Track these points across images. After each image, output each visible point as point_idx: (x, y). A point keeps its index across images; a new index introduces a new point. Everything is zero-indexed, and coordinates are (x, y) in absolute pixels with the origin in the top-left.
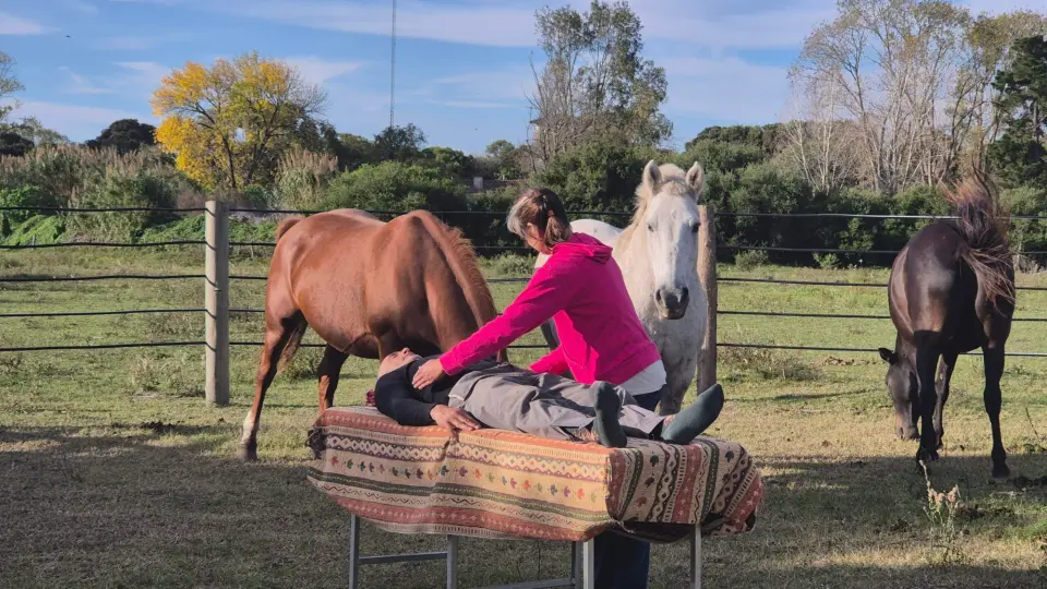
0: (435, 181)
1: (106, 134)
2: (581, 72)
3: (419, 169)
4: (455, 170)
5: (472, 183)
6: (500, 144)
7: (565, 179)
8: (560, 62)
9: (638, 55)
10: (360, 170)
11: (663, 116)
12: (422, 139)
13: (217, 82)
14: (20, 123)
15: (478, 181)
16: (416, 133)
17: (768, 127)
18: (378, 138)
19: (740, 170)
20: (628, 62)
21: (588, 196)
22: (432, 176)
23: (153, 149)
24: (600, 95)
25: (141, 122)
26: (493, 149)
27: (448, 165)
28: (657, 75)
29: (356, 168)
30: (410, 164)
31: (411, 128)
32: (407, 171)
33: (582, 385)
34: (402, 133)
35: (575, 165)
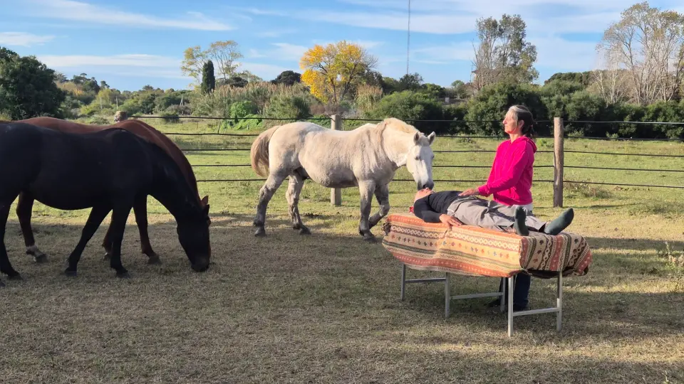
0: (428, 100)
1: (280, 77)
2: (496, 49)
3: (421, 94)
4: (436, 94)
5: (444, 100)
6: (458, 82)
7: (488, 99)
8: (486, 44)
9: (523, 39)
10: (393, 94)
11: (534, 68)
12: (421, 80)
13: (329, 54)
14: (242, 72)
15: (447, 99)
16: (419, 77)
17: (585, 73)
18: (401, 79)
19: (571, 94)
20: (519, 43)
21: (498, 107)
22: (426, 97)
23: (300, 84)
24: (505, 59)
25: (294, 72)
26: (454, 84)
27: (434, 92)
28: (532, 49)
29: (391, 93)
30: (416, 92)
31: (417, 75)
32: (415, 95)
33: (507, 206)
34: (412, 77)
35: (493, 92)
